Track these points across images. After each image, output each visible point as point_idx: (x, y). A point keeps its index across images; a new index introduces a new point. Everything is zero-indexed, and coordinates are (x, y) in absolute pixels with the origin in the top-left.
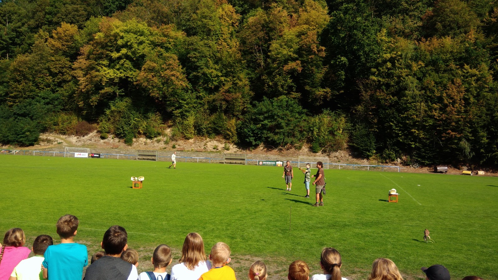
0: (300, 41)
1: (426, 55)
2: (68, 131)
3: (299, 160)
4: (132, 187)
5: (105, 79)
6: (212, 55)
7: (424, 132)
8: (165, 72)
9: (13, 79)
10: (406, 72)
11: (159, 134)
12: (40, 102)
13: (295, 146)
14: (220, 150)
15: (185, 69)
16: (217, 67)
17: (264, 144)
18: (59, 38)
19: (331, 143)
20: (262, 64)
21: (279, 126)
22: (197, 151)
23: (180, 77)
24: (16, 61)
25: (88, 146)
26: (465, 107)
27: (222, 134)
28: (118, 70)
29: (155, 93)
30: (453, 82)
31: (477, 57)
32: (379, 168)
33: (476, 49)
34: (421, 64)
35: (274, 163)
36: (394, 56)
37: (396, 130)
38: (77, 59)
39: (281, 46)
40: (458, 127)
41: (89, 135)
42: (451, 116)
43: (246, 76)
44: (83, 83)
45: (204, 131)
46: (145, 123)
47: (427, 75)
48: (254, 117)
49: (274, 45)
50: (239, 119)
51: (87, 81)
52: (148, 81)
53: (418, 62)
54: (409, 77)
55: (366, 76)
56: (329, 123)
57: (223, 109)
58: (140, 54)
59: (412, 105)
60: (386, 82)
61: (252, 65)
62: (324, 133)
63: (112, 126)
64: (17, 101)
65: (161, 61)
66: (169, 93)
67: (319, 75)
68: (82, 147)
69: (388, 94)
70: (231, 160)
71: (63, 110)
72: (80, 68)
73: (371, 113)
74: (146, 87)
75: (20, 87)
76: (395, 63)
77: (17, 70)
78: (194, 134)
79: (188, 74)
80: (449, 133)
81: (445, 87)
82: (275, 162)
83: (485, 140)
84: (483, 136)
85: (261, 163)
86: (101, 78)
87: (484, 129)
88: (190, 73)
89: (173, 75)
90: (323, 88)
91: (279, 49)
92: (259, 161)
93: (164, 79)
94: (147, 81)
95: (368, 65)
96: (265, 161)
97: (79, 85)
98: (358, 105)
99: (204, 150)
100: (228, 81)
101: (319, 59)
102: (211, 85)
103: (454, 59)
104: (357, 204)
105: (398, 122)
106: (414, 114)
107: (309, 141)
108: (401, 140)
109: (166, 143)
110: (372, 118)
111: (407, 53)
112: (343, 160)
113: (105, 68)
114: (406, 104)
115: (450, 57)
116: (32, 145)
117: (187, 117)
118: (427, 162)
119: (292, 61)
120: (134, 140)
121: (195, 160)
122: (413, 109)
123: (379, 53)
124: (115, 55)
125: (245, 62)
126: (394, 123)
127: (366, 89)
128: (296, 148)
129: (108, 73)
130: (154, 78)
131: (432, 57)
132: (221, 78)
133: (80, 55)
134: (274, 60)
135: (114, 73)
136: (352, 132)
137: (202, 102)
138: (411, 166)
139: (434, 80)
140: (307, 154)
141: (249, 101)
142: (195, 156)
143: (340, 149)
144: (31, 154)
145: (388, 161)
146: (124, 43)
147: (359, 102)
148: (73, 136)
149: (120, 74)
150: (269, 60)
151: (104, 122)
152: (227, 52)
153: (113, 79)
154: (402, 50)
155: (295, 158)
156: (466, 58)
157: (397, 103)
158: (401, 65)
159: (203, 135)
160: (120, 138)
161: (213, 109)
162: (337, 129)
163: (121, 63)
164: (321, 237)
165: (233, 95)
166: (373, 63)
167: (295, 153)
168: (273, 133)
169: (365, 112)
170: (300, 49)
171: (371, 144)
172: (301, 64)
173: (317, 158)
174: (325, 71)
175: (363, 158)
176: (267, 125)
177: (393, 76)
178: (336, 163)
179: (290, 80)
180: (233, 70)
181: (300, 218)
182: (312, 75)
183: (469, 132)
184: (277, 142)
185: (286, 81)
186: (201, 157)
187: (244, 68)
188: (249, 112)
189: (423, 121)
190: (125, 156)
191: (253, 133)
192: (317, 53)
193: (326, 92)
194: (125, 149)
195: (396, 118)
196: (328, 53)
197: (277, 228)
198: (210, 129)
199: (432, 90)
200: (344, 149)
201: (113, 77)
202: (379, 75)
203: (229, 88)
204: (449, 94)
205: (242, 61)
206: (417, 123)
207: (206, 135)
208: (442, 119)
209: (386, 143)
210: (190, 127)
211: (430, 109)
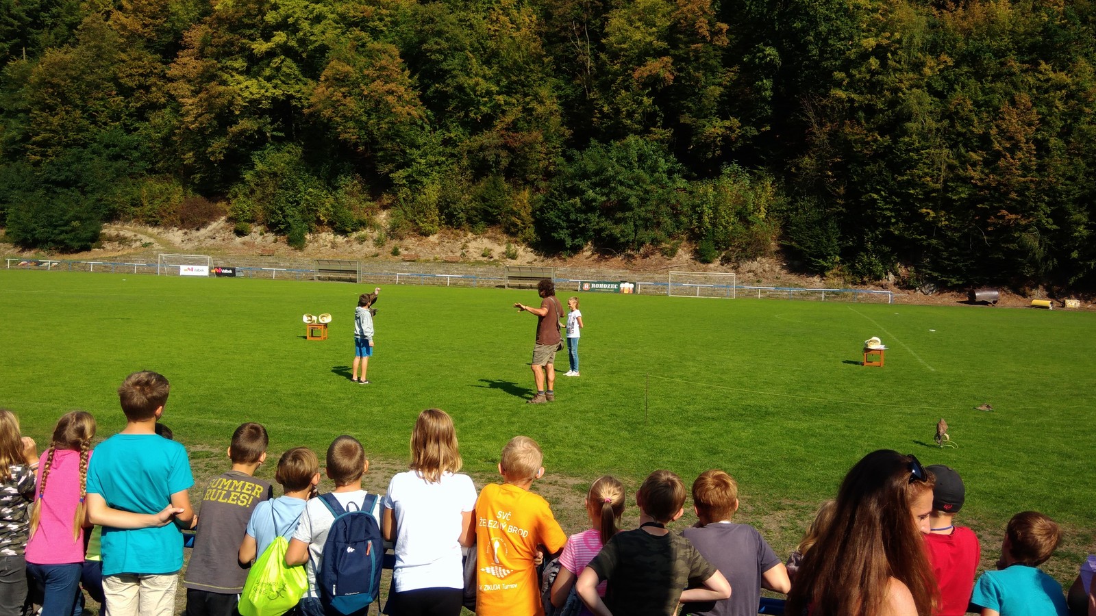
0: (673, 11)
1: (955, 40)
2: (162, 217)
3: (670, 279)
4: (305, 338)
5: (240, 101)
6: (476, 45)
7: (949, 213)
8: (373, 86)
9: (38, 103)
10: (912, 79)
11: (363, 224)
12: (100, 155)
13: (662, 249)
14: (497, 258)
15: (416, 77)
16: (488, 72)
17: (594, 244)
18: (136, 10)
19: (741, 240)
20: (589, 64)
21: (624, 205)
22: (446, 262)
23: (406, 97)
24: (42, 64)
25: (208, 251)
26: (1039, 157)
27: (500, 223)
28: (269, 79)
29: (350, 134)
30: (1013, 103)
31: (1065, 44)
32: (846, 296)
34: (945, 62)
35: (615, 286)
36: (885, 42)
37: (885, 209)
38: (177, 57)
39: (631, 22)
40: (1022, 203)
41: (210, 228)
42: (1008, 179)
43: (554, 92)
44: (191, 110)
45: (460, 215)
46: (331, 199)
47: (958, 87)
48: (569, 185)
49: (616, 20)
50: (538, 189)
52: (335, 105)
53: (939, 56)
54: (914, 90)
55: (822, 90)
56: (738, 197)
57: (501, 167)
58: (317, 44)
59: (921, 154)
60: (866, 102)
61: (567, 67)
62: (727, 218)
63: (259, 208)
64: (50, 152)
65: (362, 60)
66: (381, 134)
67: (716, 89)
68: (196, 254)
69: (870, 130)
70: (520, 279)
71: (152, 171)
72: (184, 76)
73: (830, 173)
74: (330, 119)
75: (55, 121)
76: (887, 58)
77: (46, 83)
78: (440, 225)
79: (424, 88)
80: (1002, 217)
81: (996, 113)
82: (619, 283)
83: (1082, 231)
84: (1078, 223)
85: (586, 286)
86: (230, 98)
87: (1081, 205)
88: (428, 87)
89: (391, 92)
90: (724, 117)
91: (627, 31)
92: (582, 283)
93: (370, 101)
94: (333, 106)
96: (595, 283)
97: (182, 115)
98: (804, 156)
99: (461, 260)
100: (514, 104)
101: (712, 53)
102: (475, 114)
103: (1019, 49)
104: (795, 371)
105: (891, 192)
106: (927, 174)
107: (694, 237)
108: (896, 233)
109: (379, 243)
110: (833, 185)
111: (912, 38)
112: (767, 279)
113: (238, 77)
114: (907, 151)
115: (1009, 43)
116: (88, 249)
117: (424, 186)
118: (953, 281)
119: (654, 57)
120: (308, 237)
121: (442, 281)
122: (924, 163)
123: (851, 38)
124: (260, 47)
125: (550, 61)
126: (881, 195)
127: (821, 120)
128: (664, 252)
129: (247, 87)
130: (348, 99)
131: (967, 44)
132: (498, 97)
133: (184, 48)
134: (614, 56)
135: (261, 87)
136: (789, 217)
137: (456, 151)
138: (917, 289)
139: (970, 98)
140: (689, 266)
141: (560, 150)
142: (441, 271)
143: (761, 255)
144: (85, 269)
145: (866, 279)
146: (280, 19)
147: (804, 147)
148: (176, 229)
149: (274, 91)
150: (603, 56)
151: (241, 197)
152: (511, 37)
153: (258, 101)
154: (904, 28)
155: (662, 276)
156: (1044, 46)
157: (889, 149)
158: (900, 64)
159: (459, 227)
160: (278, 232)
161: (480, 169)
162: (754, 209)
163: (275, 66)
164: (713, 438)
165: (524, 137)
166: (836, 60)
167: (661, 263)
168: (611, 219)
169: (819, 170)
170: (674, 28)
171: (829, 241)
172: (672, 64)
173: (710, 274)
174: (731, 79)
175: (812, 273)
176: (594, 200)
177: (882, 90)
178: (752, 285)
179: (647, 101)
180: (523, 78)
181: (668, 399)
182: (697, 91)
183: (1045, 214)
184: (622, 240)
185: (640, 103)
186: (456, 274)
187: (548, 75)
188: (559, 173)
189: (946, 189)
190: (290, 273)
191: (568, 220)
192: (709, 39)
193: (730, 128)
194: (288, 258)
195: (887, 183)
196: (735, 39)
197: (618, 420)
198: (475, 213)
199: (967, 119)
200: (771, 253)
201: (258, 96)
202: (851, 87)
203: (513, 121)
204: (1003, 130)
205: (544, 59)
206: (934, 194)
207: (466, 226)
208: (989, 184)
209: (861, 239)
210: (430, 209)
211: (962, 163)
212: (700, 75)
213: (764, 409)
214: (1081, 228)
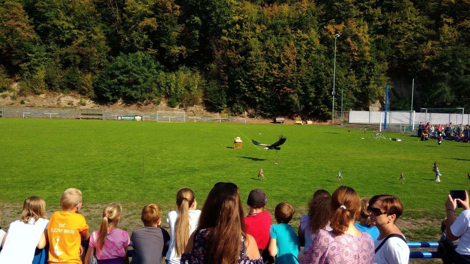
1: (267, 19)
3: (157, 115)
6: (62, 5)
7: (266, 87)
8: (9, 22)
10: (252, 34)
11: (5, 89)
13: (153, 101)
14: (76, 105)
16: (69, 19)
17: (123, 99)
19: (187, 98)
20: (118, 18)
21: (136, 82)
22: (49, 107)
23: (27, 28)
26: (298, 67)
27: (77, 89)
30: (288, 45)
31: (307, 23)
32: (229, 121)
33: (306, 16)
34: (263, 28)
35: (133, 118)
36: (242, 18)
37: (243, 86)
39: (137, 1)
40: (292, 84)
42: (287, 75)
43: (101, 30)
45: (56, 85)
47: (269, 38)
48: (110, 72)
50: (95, 74)
53: (261, 25)
54: (253, 38)
55: (218, 37)
56: (186, 79)
57: (77, 63)
59: (256, 64)
60: (235, 42)
61: (107, 19)
62: (181, 88)
66: (14, 45)
67: (175, 33)
69: (237, 54)
70: (87, 115)
73: (222, 71)
76: (243, 25)
78: (45, 89)
79: (36, 25)
80: (285, 90)
81: (282, 49)
83: (313, 95)
84: (311, 92)
85: (119, 118)
87: (312, 85)
88: (39, 24)
89: (18, 26)
90: (179, 45)
91: (135, 5)
92: (118, 116)
93: (8, 29)
96: (124, 116)
98: (212, 63)
99: (57, 106)
100: (82, 34)
101: (173, 18)
102: (63, 38)
103: (290, 24)
104: (207, 152)
105: (245, 79)
106: (258, 72)
107: (168, 96)
108: (248, 96)
109: (13, 98)
110: (223, 75)
111: (252, 17)
112: (198, 114)
114: (251, 63)
115: (287, 22)
117: (37, 71)
118: (268, 114)
119: (148, 18)
121: (48, 116)
122: (257, 68)
123: (229, 16)
125: (99, 16)
126: (241, 80)
127: (218, 49)
128: (155, 103)
131: (272, 22)
132: (74, 31)
134: (130, 16)
136: (206, 88)
137: (53, 55)
138: (255, 118)
139: (273, 43)
140: (165, 109)
141: (105, 56)
142: (47, 111)
143: (196, 104)
145: (236, 114)
147: (211, 60)
150: (125, 15)
152: (80, 3)
154: (249, 13)
155: (154, 113)
156: (299, 24)
157: (244, 62)
158: (248, 28)
159: (56, 90)
161: (66, 64)
162: (193, 85)
164: (172, 182)
165: (88, 49)
166: (223, 24)
167: (153, 107)
168: (131, 88)
169: (218, 69)
170: (156, 5)
171: (222, 99)
172: (156, 21)
173: (175, 112)
174: (181, 29)
175: (216, 112)
176: (123, 80)
177: (241, 38)
178: (192, 116)
179: (146, 37)
180: (86, 22)
181: (154, 166)
182: (167, 33)
183: (300, 88)
184: (135, 98)
185: (143, 37)
186: (55, 113)
187: (99, 22)
188: (106, 67)
189: (265, 78)
191: (110, 88)
192: (172, 11)
193: (182, 50)
195: (244, 76)
196: (182, 12)
197: (130, 177)
198: (64, 84)
199: (272, 51)
200: (200, 103)
202: (230, 36)
203: (82, 42)
204: (285, 56)
205: (96, 14)
206: (261, 80)
207: (60, 90)
208: (280, 77)
209: (235, 98)
210: (40, 82)
211: (271, 68)
212: (168, 26)
213: (194, 169)
214: (312, 94)
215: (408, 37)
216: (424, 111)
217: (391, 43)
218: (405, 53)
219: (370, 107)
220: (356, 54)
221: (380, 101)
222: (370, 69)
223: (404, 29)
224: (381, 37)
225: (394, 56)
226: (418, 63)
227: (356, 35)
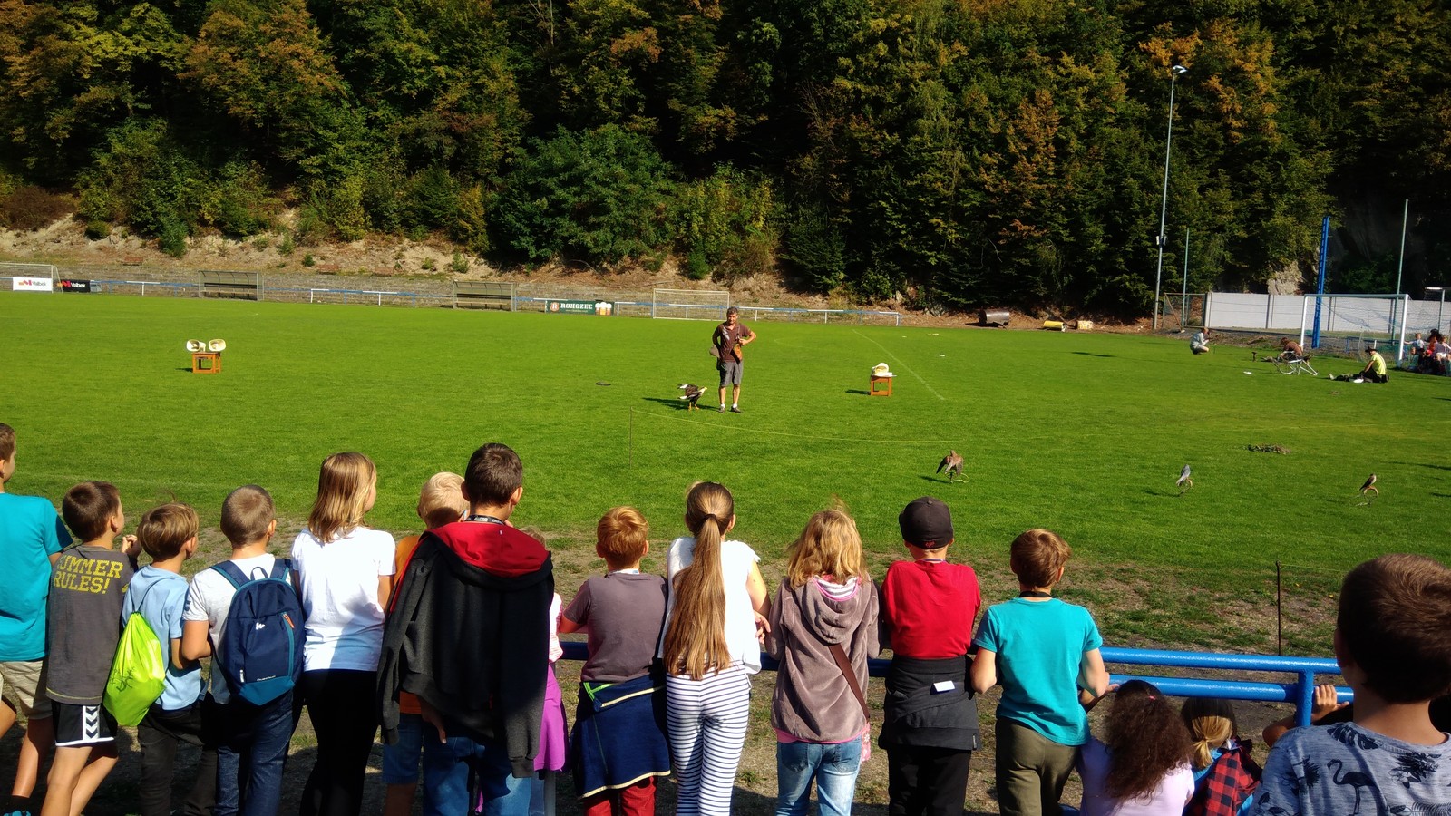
1: (972, 26)
3: (654, 299)
4: (191, 370)
5: (89, 62)
7: (960, 223)
8: (271, 46)
10: (923, 69)
11: (262, 226)
13: (643, 263)
14: (442, 271)
15: (328, 37)
16: (425, 37)
17: (561, 254)
19: (735, 253)
20: (552, 33)
21: (599, 207)
22: (375, 274)
23: (318, 62)
25: (51, 258)
26: (1056, 161)
27: (444, 228)
28: (128, 34)
29: (243, 107)
30: (1032, 100)
31: (1091, 35)
32: (850, 318)
33: (1090, 15)
34: (959, 51)
35: (589, 307)
36: (895, 24)
37: (894, 220)
40: (1037, 213)
41: (52, 228)
42: (1023, 186)
43: (509, 65)
44: (22, 71)
45: (392, 217)
46: (219, 193)
47: (974, 80)
48: (531, 182)
50: (491, 186)
51: (35, 67)
52: (219, 69)
53: (952, 44)
54: (929, 81)
55: (825, 78)
56: (731, 202)
57: (446, 157)
59: (933, 157)
60: (874, 94)
61: (524, 34)
62: (719, 226)
63: (118, 202)
65: (256, 13)
66: (284, 109)
67: (706, 71)
68: (35, 262)
69: (877, 127)
70: (473, 298)
72: (10, 26)
73: (835, 177)
74: (215, 88)
76: (897, 44)
78: (366, 228)
79: (341, 53)
80: (1015, 229)
81: (1013, 112)
82: (594, 303)
83: (1098, 245)
84: (1094, 236)
85: (554, 307)
86: (76, 57)
87: (1097, 218)
88: (346, 51)
89: (295, 55)
90: (717, 106)
92: (550, 302)
93: (268, 66)
94: (218, 71)
95: (831, 47)
96: (565, 302)
97: (8, 78)
98: (805, 155)
99: (396, 272)
100: (459, 79)
101: (704, 27)
102: (409, 88)
103: (1040, 38)
104: (797, 402)
105: (900, 199)
106: (937, 179)
107: (681, 248)
108: (906, 247)
109: (284, 250)
110: (837, 190)
111: (926, 20)
112: (765, 298)
113: (90, 31)
114: (919, 152)
115: (1029, 32)
117: (343, 178)
118: (963, 301)
119: (634, 29)
121: (372, 299)
122: (936, 167)
123: (858, 17)
125: (503, 26)
126: (889, 202)
127: (825, 112)
128: (646, 266)
129: (98, 43)
130: (239, 62)
131: (986, 32)
132: (437, 69)
134: (585, 24)
135: (118, 44)
136: (789, 226)
137: (384, 135)
138: (926, 310)
139: (986, 92)
140: (676, 283)
141: (518, 138)
142: (370, 287)
143: (758, 271)
145: (872, 299)
147: (805, 146)
148: (5, 229)
149: (136, 49)
150: (572, 24)
151: (94, 188)
153: (115, 62)
154: (916, 9)
155: (644, 294)
156: (1068, 36)
157: (898, 150)
158: (911, 51)
159: (391, 231)
160: (144, 236)
161: (417, 157)
162: (751, 218)
163: (135, 15)
165: (473, 119)
166: (842, 42)
167: (644, 279)
168: (584, 224)
169: (822, 172)
171: (832, 255)
172: (657, 37)
173: (701, 292)
174: (723, 59)
175: (813, 292)
176: (565, 201)
177: (891, 80)
178: (749, 305)
179: (627, 82)
180: (469, 45)
181: (656, 438)
182: (687, 70)
183: (1062, 225)
184: (595, 250)
185: (619, 84)
186: (388, 290)
187: (503, 44)
188: (516, 167)
189: (957, 196)
190: (165, 288)
191: (530, 225)
192: (698, 9)
193: (724, 118)
194: (162, 268)
195: (895, 188)
196: (728, 11)
198: (412, 214)
199: (981, 117)
200: (769, 268)
201: (114, 55)
202: (858, 76)
203: (459, 99)
204: (1020, 130)
205: (495, 22)
206: (945, 202)
207: (402, 230)
208: (1002, 191)
209: (869, 254)
210: (353, 208)
211: (976, 167)
212: (691, 51)
214: (1098, 242)
215: (1395, 76)
216: (1435, 297)
217: (1340, 92)
218: (1384, 121)
219: (1271, 282)
220: (1236, 124)
221: (1299, 262)
222: (1274, 169)
223: (1382, 52)
224: (1314, 73)
225: (1349, 131)
226: (1422, 153)
227: (1237, 70)
